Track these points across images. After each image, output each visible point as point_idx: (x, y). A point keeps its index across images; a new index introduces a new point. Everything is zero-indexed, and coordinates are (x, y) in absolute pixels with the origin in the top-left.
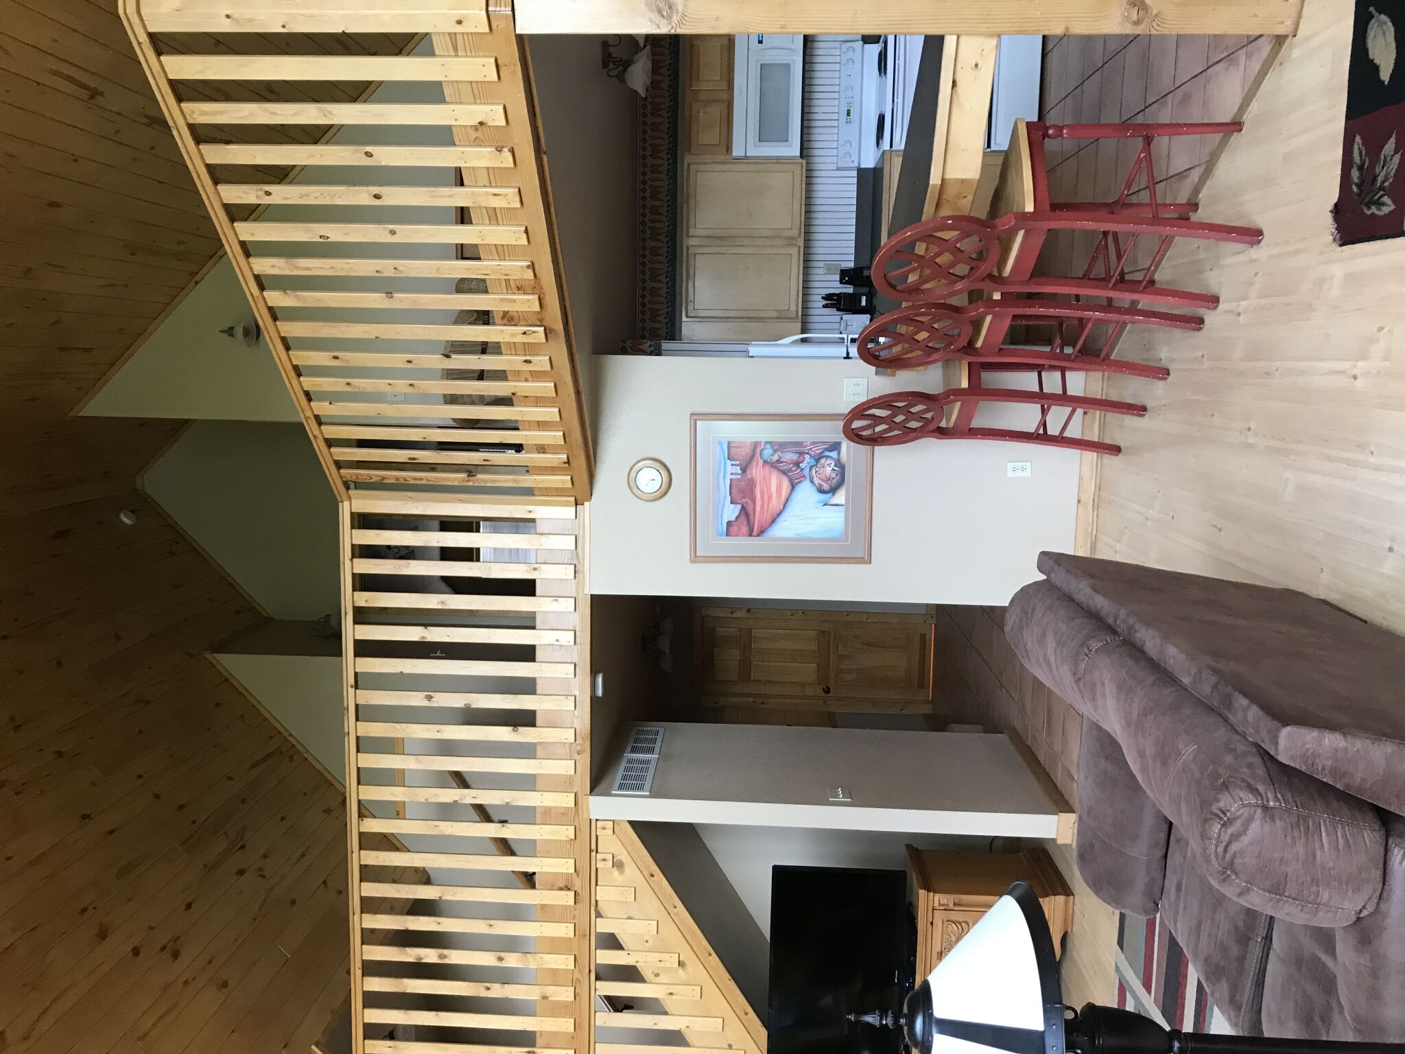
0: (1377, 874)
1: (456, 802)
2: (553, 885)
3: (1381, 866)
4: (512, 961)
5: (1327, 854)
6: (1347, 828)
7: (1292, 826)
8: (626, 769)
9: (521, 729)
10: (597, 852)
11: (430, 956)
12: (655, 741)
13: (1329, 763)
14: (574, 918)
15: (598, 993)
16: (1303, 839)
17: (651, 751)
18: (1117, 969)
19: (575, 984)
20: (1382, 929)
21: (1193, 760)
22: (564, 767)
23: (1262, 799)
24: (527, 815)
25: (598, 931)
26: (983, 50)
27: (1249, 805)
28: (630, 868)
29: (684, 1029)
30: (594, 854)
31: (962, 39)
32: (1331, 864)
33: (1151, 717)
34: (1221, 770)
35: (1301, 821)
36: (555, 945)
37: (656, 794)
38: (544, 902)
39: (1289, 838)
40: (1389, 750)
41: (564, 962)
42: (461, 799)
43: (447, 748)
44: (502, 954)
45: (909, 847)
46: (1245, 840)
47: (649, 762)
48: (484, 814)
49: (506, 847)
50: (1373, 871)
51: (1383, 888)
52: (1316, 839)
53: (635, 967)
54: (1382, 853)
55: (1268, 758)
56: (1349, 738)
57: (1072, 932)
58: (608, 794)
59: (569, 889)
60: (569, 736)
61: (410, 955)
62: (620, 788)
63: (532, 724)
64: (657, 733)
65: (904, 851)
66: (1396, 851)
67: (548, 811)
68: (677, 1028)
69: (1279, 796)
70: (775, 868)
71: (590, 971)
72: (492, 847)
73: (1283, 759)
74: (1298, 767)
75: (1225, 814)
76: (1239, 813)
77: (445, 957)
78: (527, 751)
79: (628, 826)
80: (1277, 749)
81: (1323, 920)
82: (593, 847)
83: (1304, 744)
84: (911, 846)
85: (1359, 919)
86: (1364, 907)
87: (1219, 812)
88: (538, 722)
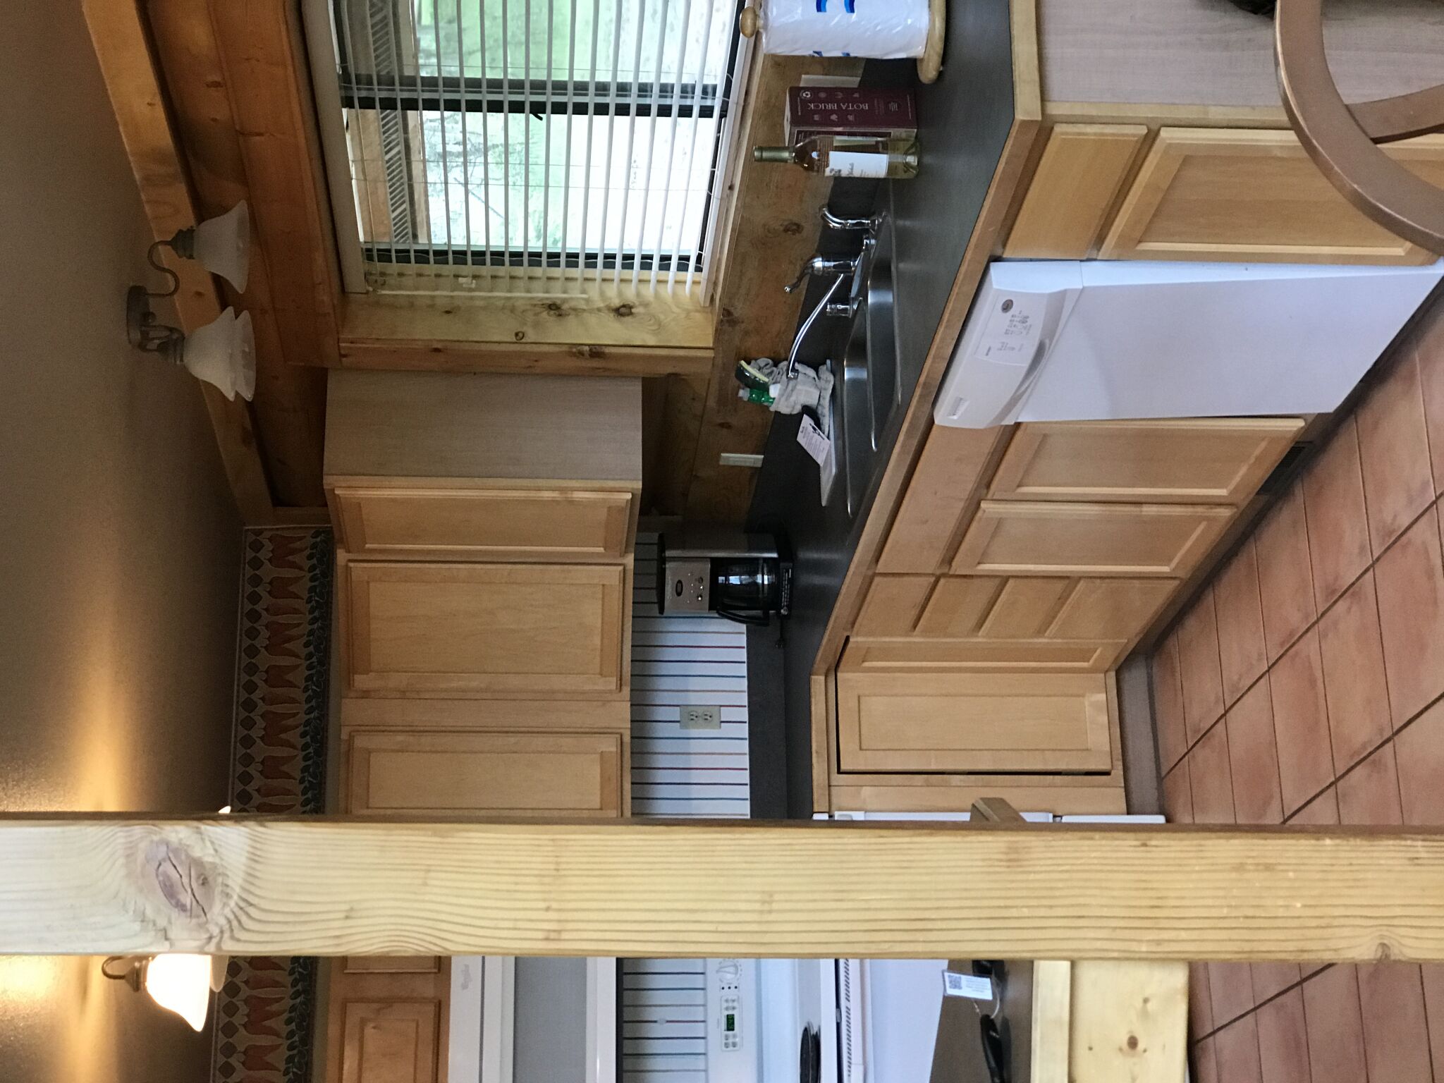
26: (1146, 1001)
31: (1088, 973)
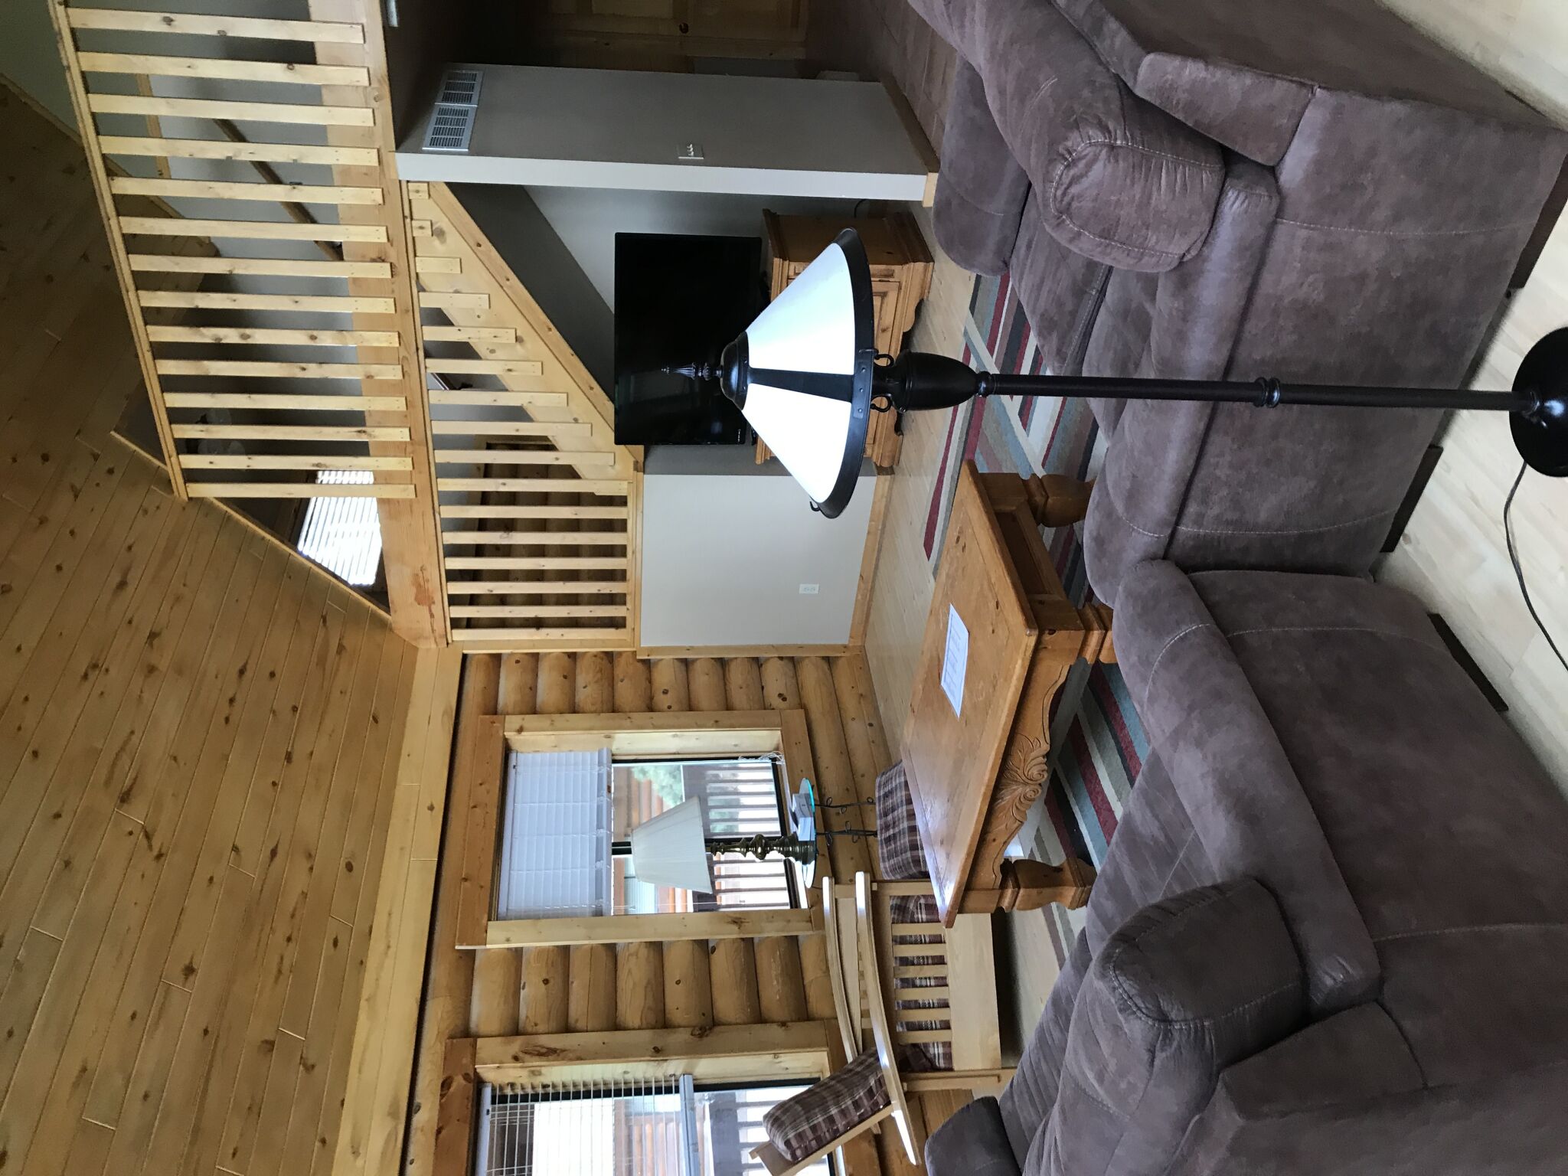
0: (1206, 217)
1: (229, 158)
2: (364, 256)
3: (1213, 211)
4: (327, 339)
5: (1163, 197)
6: (1187, 169)
7: (1134, 167)
8: (439, 121)
9: (297, 66)
10: (412, 219)
11: (230, 336)
12: (472, 88)
13: (1183, 96)
14: (393, 291)
15: (429, 371)
16: (1142, 181)
17: (468, 99)
18: (966, 333)
19: (402, 362)
20: (1200, 273)
21: (1050, 96)
22: (359, 117)
23: (1110, 138)
24: (322, 175)
25: (422, 306)
27: (1096, 144)
28: (452, 236)
29: (525, 405)
30: (408, 221)
32: (1164, 207)
33: (1017, 47)
34: (1076, 107)
35: (1144, 161)
36: (374, 322)
37: (476, 151)
38: (356, 275)
39: (1128, 181)
40: (1248, 82)
41: (386, 340)
42: (235, 156)
43: (208, 90)
44: (315, 333)
45: (767, 213)
46: (1085, 182)
47: (465, 113)
48: (269, 173)
49: (302, 213)
50: (1203, 213)
51: (1210, 231)
52: (1155, 180)
53: (467, 344)
54: (1216, 196)
55: (1126, 91)
56: (1211, 68)
57: (927, 299)
58: (420, 151)
59: (383, 261)
60: (361, 77)
61: (207, 335)
62: (432, 144)
63: (312, 61)
64: (474, 78)
65: (761, 217)
66: (1230, 194)
67: (346, 170)
68: (519, 405)
69: (1128, 134)
70: (618, 236)
71: (417, 349)
72: (286, 214)
73: (1139, 92)
74: (1153, 102)
75: (1070, 154)
76: (1084, 153)
77: (249, 337)
78: (311, 96)
79: (446, 188)
80: (1135, 79)
81: (1148, 266)
82: (407, 213)
83: (1166, 73)
84: (769, 210)
85: (1181, 263)
86: (1188, 251)
87: (1065, 153)
88: (319, 58)
